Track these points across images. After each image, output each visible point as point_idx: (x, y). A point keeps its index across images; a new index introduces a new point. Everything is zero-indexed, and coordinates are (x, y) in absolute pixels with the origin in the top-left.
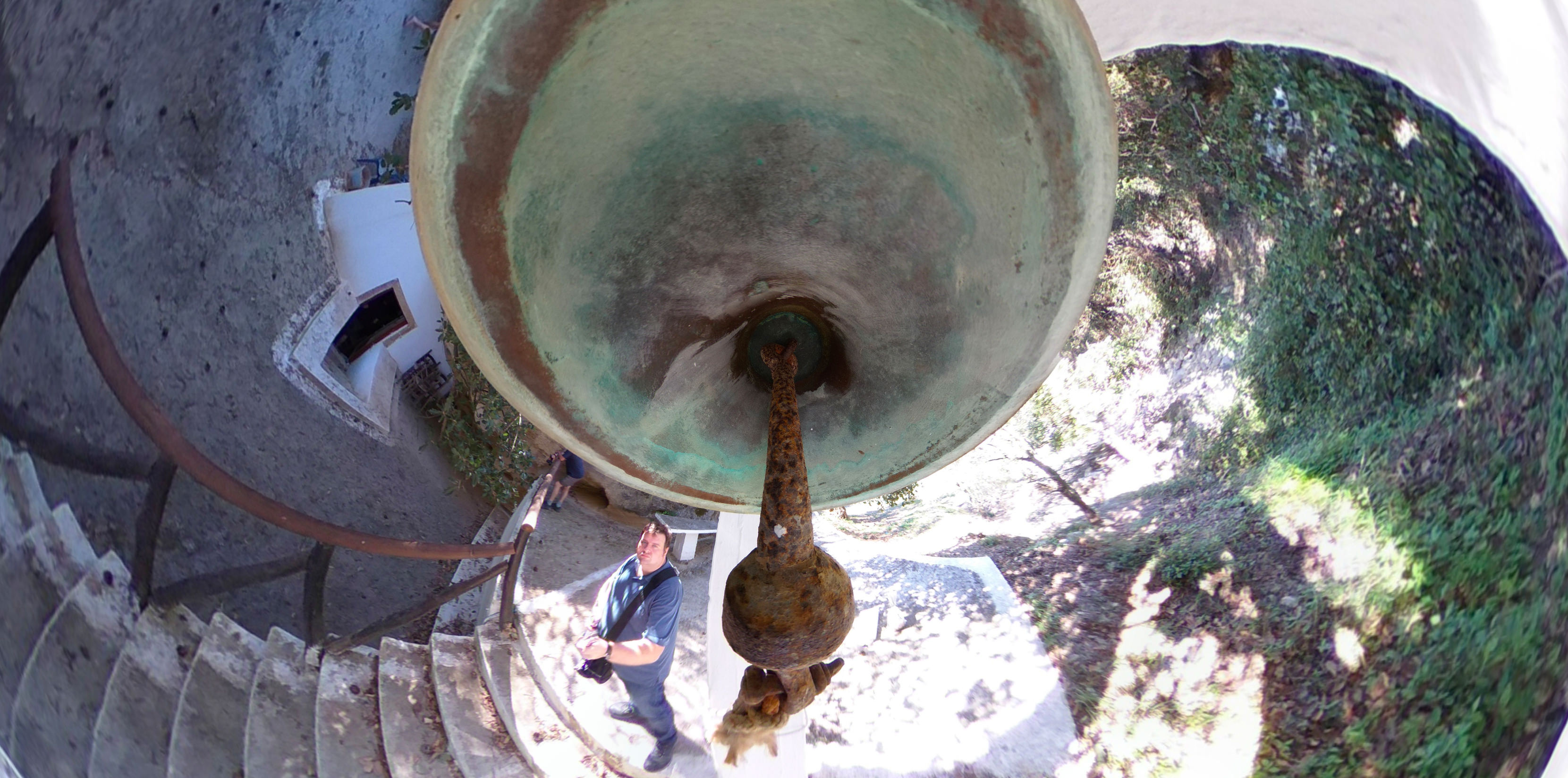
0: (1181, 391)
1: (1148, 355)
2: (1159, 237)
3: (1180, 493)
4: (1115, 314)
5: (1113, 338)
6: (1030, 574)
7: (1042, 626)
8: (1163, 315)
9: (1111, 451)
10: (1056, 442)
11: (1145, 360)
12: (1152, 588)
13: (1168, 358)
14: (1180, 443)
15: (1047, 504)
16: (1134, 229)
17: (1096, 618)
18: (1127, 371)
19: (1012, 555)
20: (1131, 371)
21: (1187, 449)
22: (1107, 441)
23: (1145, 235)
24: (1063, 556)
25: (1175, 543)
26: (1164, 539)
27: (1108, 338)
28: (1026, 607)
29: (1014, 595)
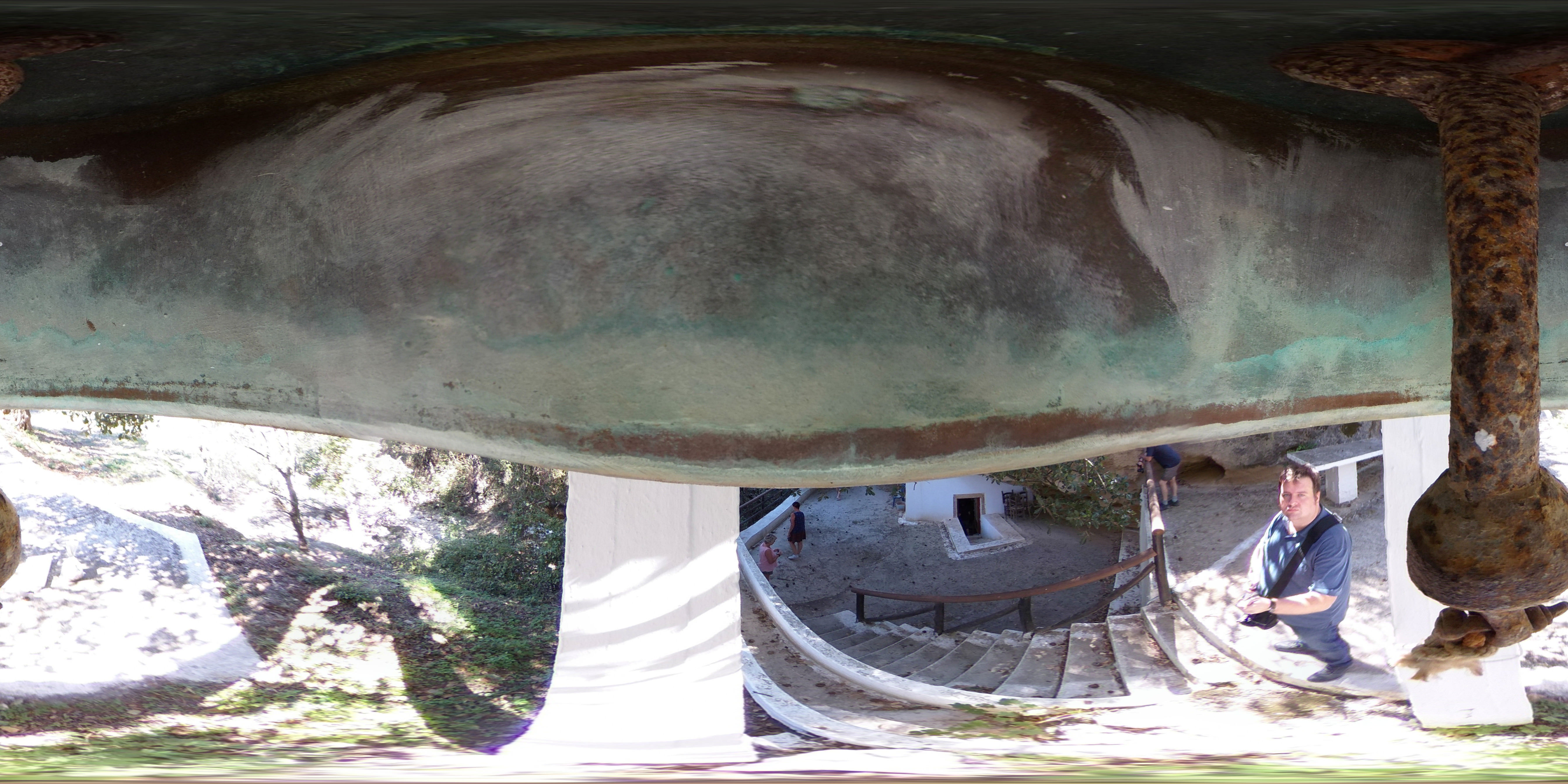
0: (409, 526)
1: (414, 499)
2: (482, 485)
3: (368, 563)
4: (429, 469)
5: (412, 473)
6: (230, 562)
7: (230, 600)
8: (441, 497)
9: (345, 516)
10: (316, 481)
11: (411, 498)
12: (325, 598)
13: (420, 510)
14: (386, 543)
15: (273, 518)
16: (484, 470)
17: (278, 604)
18: (398, 492)
19: (220, 542)
20: (399, 495)
21: (387, 549)
22: (348, 510)
23: (482, 477)
24: (266, 559)
25: (351, 583)
26: (344, 578)
27: (411, 470)
28: (221, 585)
29: (210, 573)
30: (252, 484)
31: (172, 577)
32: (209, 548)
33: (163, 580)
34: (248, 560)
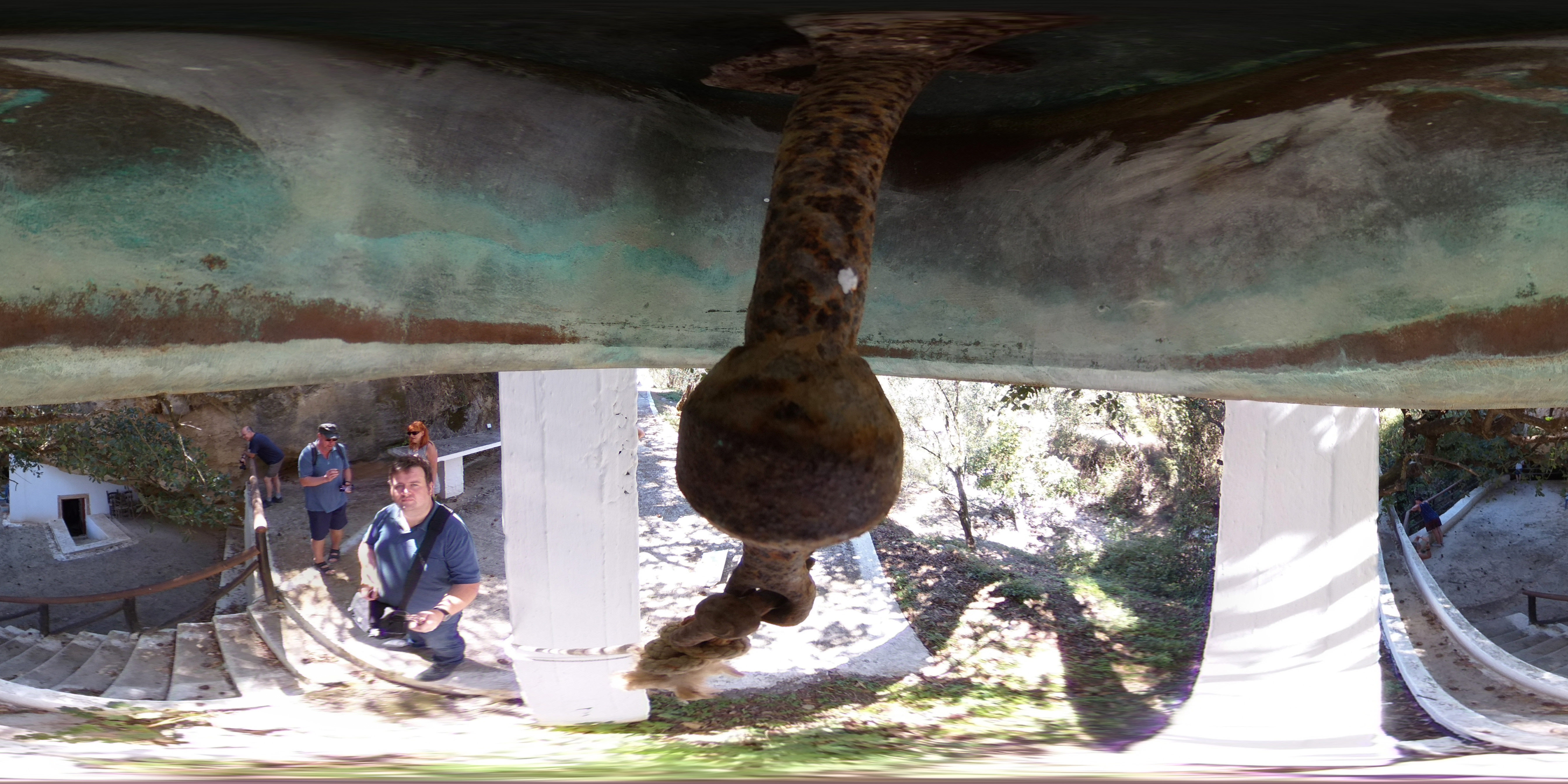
0: (1074, 527)
1: (1080, 500)
2: (1148, 487)
3: (1033, 563)
4: (1095, 470)
5: (1079, 475)
6: (901, 558)
7: (900, 595)
8: (1107, 499)
9: (1012, 516)
10: (984, 482)
11: (1076, 499)
12: (992, 594)
13: (1086, 512)
14: (1051, 544)
15: (941, 517)
16: (1149, 472)
17: (946, 599)
18: (1064, 493)
19: (892, 538)
20: (1065, 496)
21: (1052, 549)
22: (1015, 511)
23: (1147, 479)
24: (935, 555)
25: (1017, 580)
26: (1012, 576)
27: (1078, 472)
28: (890, 580)
29: (881, 568)
30: (923, 485)
31: (845, 573)
32: (880, 544)
33: (837, 575)
34: (918, 556)
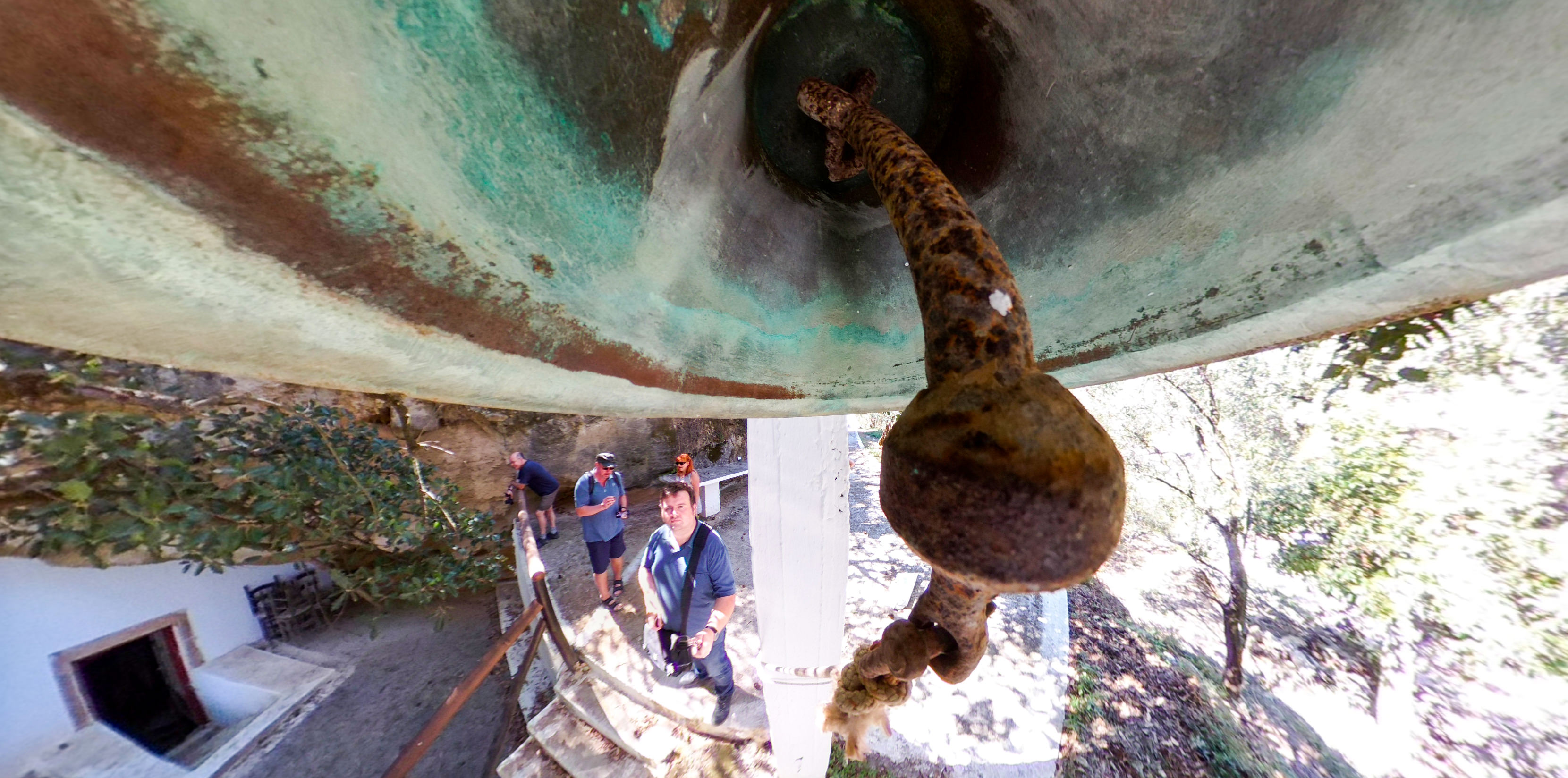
6: (1100, 646)
7: (1074, 704)
19: (1097, 610)
24: (1154, 668)
28: (1072, 672)
29: (1067, 649)
31: (1024, 636)
32: (1078, 612)
33: (1014, 635)
34: (1126, 655)
